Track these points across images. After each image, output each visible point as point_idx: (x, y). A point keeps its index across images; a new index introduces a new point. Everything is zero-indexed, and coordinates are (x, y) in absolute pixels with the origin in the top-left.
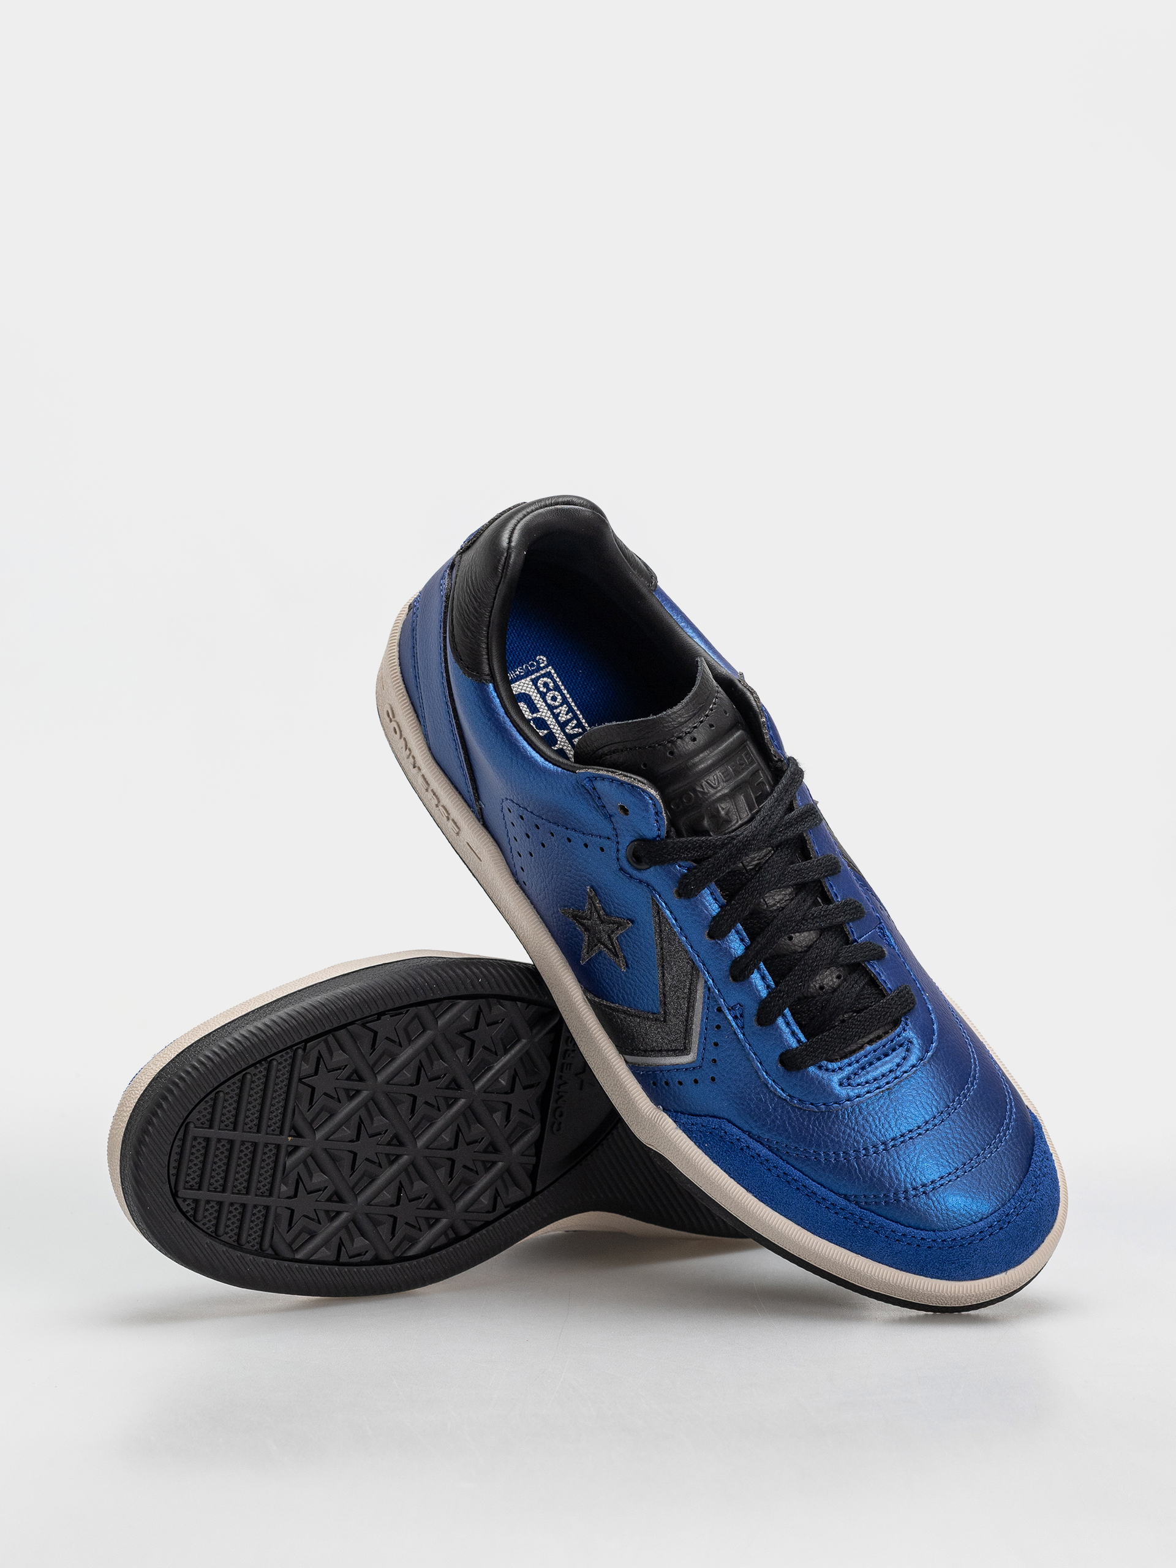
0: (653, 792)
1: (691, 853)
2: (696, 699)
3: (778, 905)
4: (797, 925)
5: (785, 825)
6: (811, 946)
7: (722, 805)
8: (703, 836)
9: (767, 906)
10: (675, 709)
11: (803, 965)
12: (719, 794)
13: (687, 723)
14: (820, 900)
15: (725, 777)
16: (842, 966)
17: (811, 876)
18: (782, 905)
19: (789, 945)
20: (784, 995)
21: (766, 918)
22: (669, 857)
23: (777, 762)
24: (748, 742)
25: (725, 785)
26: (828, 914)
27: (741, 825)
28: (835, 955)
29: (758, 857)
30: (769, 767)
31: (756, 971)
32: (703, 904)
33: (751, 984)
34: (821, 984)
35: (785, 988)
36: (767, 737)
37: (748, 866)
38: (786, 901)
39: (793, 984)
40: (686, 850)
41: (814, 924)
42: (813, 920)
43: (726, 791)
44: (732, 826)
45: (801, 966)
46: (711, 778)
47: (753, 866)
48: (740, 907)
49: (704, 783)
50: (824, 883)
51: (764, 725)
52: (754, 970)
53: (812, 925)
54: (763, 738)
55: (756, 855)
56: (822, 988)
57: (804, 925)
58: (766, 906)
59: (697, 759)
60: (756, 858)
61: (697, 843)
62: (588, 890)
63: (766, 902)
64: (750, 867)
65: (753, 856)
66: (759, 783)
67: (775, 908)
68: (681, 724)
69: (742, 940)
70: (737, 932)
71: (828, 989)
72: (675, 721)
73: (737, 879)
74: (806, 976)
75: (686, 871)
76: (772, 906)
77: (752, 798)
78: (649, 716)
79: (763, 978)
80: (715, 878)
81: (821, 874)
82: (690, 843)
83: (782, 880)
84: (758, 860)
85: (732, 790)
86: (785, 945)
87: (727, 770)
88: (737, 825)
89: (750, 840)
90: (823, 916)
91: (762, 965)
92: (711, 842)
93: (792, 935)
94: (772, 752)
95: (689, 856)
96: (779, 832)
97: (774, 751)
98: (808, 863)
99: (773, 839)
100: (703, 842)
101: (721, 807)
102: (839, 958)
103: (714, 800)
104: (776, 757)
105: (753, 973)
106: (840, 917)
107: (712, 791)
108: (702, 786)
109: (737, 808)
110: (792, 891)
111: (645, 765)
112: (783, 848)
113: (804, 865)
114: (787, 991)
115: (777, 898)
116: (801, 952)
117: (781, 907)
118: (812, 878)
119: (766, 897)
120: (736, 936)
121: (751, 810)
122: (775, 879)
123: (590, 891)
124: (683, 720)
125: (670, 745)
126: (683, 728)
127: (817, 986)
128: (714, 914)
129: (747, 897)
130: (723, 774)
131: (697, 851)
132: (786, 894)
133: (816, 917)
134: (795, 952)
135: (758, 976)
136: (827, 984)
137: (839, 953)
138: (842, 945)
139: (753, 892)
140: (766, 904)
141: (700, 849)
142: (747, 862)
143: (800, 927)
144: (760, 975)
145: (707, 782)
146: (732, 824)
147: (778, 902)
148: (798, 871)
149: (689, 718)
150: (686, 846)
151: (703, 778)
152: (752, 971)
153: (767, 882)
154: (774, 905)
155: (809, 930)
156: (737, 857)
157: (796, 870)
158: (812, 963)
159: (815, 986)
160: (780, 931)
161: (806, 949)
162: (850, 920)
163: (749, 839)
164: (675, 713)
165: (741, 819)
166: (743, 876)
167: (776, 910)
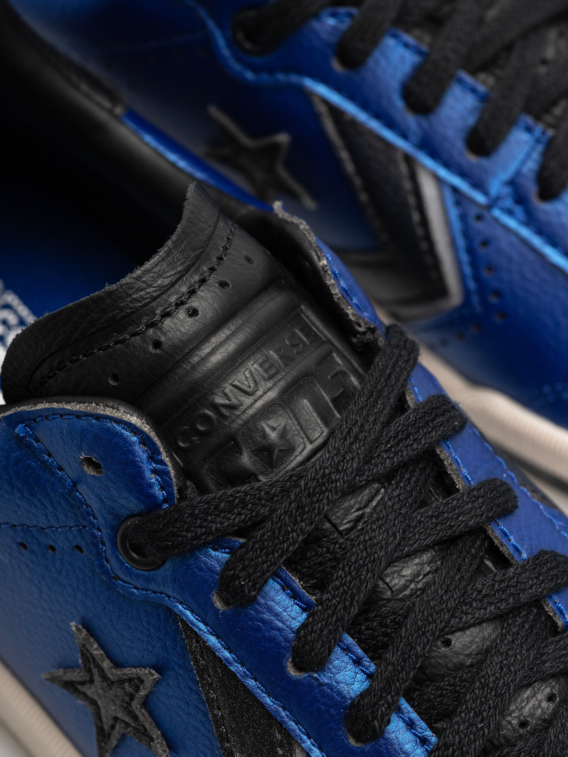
0: (134, 420)
1: (229, 519)
2: (185, 242)
3: (413, 586)
4: (453, 616)
5: (395, 438)
6: (487, 651)
7: (271, 422)
8: (243, 483)
9: (392, 592)
10: (148, 265)
11: (479, 688)
12: (259, 404)
13: (177, 286)
14: (489, 563)
15: (266, 371)
16: (553, 676)
17: (462, 522)
18: (420, 586)
19: (445, 656)
20: (454, 751)
21: (394, 613)
22: (189, 535)
23: (364, 333)
24: (303, 307)
25: (269, 384)
26: (508, 586)
27: (314, 453)
28: (535, 658)
29: (357, 506)
30: (352, 347)
31: (394, 717)
32: (270, 610)
33: (389, 742)
34: (522, 718)
35: (454, 738)
36: (336, 291)
37: (341, 524)
38: (425, 576)
39: (467, 728)
40: (217, 516)
41: (485, 609)
42: (481, 601)
43: (272, 395)
44: (296, 456)
45: (477, 691)
46: (241, 376)
47: (351, 524)
48: (339, 603)
49: (228, 389)
50: (490, 532)
51: (326, 272)
52: (389, 715)
53: (482, 611)
54: (330, 296)
55: (352, 502)
56: (523, 724)
57: (466, 614)
58: (389, 593)
59: (206, 349)
60: (353, 507)
61: (237, 497)
62: (74, 629)
63: (387, 584)
64: (345, 527)
65: (346, 504)
66: (337, 374)
67: (407, 592)
68: (166, 289)
69: (357, 662)
70: (347, 650)
71: (537, 725)
72: (150, 286)
73: (326, 553)
74: (490, 708)
75: (228, 556)
76: (401, 590)
77: (325, 401)
78: (104, 287)
79: (410, 725)
80: (281, 556)
81: (482, 515)
82: (223, 500)
83: (409, 538)
84: (358, 510)
85: (283, 393)
86: (440, 657)
87: (268, 359)
88: (305, 453)
89: (330, 474)
90: (498, 590)
91: (405, 705)
92: (261, 490)
93: (450, 637)
94: (351, 317)
95: (226, 524)
96: (386, 451)
97: (354, 315)
98: (453, 499)
99: (376, 465)
100: (246, 493)
101: (269, 426)
102: (545, 662)
103: (253, 416)
104: (360, 326)
105: (389, 721)
106: (531, 587)
107: (247, 401)
108: (226, 395)
109: (299, 423)
110: (433, 557)
111: (115, 378)
112: (401, 481)
113: (447, 504)
114: (460, 742)
115: (407, 572)
116: (472, 665)
117: (417, 590)
118: (466, 526)
119: (387, 575)
120: (346, 659)
121: (326, 423)
122: (395, 538)
123: (78, 629)
124: (167, 281)
125: (151, 331)
126: (169, 296)
127: (515, 722)
128: (296, 625)
129: (350, 582)
130: (261, 365)
131: (239, 514)
132: (423, 564)
133: (485, 596)
134: (460, 666)
135: (401, 724)
136: (532, 715)
137: (542, 655)
138: (546, 638)
139: (358, 571)
140: (390, 588)
141: (243, 508)
142: (338, 518)
143: (461, 618)
144: (404, 721)
145: (234, 386)
146: (296, 453)
147: (411, 581)
148: (437, 517)
149: (177, 276)
150: (217, 507)
151: (225, 380)
152: (386, 718)
153: (381, 547)
154: (405, 587)
155: (480, 622)
156: (314, 509)
157: (432, 517)
158: (494, 682)
159: (510, 723)
160: (424, 633)
161: (479, 657)
162: (552, 589)
163: (327, 471)
164: (148, 271)
165: (311, 442)
166: (335, 544)
167: (411, 595)
